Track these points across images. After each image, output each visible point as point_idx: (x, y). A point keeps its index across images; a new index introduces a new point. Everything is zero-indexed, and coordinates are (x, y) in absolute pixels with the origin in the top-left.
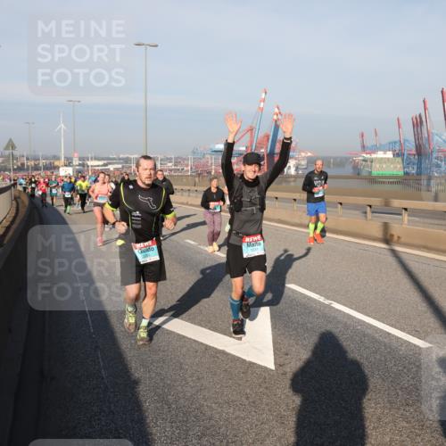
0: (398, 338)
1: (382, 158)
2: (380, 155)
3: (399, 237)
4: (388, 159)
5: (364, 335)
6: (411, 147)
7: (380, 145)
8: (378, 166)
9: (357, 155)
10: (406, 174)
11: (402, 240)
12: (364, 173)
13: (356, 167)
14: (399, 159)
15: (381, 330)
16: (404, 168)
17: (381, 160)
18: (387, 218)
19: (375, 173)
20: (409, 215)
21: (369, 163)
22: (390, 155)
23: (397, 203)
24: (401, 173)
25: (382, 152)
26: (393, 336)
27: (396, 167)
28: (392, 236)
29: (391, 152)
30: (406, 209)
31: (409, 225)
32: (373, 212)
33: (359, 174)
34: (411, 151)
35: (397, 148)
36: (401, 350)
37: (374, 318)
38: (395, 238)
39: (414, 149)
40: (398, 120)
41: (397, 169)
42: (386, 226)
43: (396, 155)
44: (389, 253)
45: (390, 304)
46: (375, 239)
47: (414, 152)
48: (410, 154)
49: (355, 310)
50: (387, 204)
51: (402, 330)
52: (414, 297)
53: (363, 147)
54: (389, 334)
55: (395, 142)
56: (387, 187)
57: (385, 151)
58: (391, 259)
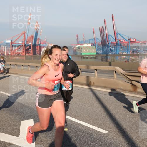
0: (93, 130)
1: (86, 47)
2: (85, 45)
3: (94, 83)
4: (89, 47)
5: (78, 130)
6: (99, 41)
7: (85, 40)
8: (85, 50)
9: (75, 45)
10: (98, 54)
11: (95, 84)
12: (78, 54)
13: (75, 51)
14: (94, 47)
15: (86, 127)
16: (96, 51)
17: (86, 48)
18: (88, 74)
19: (83, 54)
20: (98, 73)
21: (81, 49)
22: (90, 45)
23: (92, 67)
24: (95, 53)
25: (86, 44)
26: (91, 129)
27: (93, 51)
28: (91, 82)
29: (90, 44)
30: (96, 70)
31: (97, 77)
32: (82, 72)
33: (76, 54)
34: (99, 43)
35: (93, 42)
36: (95, 135)
37: (83, 121)
38: (92, 83)
39: (101, 42)
40: (93, 29)
41: (93, 52)
42: (88, 78)
43: (93, 45)
44: (89, 90)
45: (90, 114)
46: (83, 84)
47: (101, 44)
48: (99, 45)
49: (74, 118)
50: (88, 68)
51: (95, 126)
52: (101, 110)
53: (78, 42)
54: (89, 128)
55: (92, 39)
56: (89, 60)
57: (88, 44)
58: (90, 93)
